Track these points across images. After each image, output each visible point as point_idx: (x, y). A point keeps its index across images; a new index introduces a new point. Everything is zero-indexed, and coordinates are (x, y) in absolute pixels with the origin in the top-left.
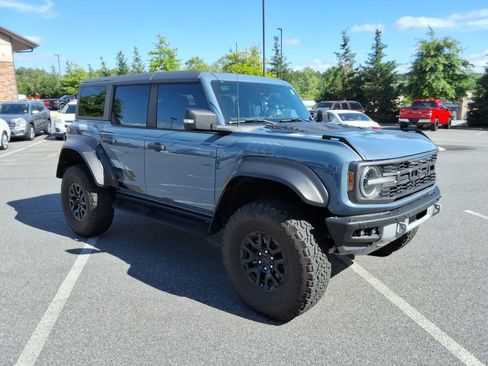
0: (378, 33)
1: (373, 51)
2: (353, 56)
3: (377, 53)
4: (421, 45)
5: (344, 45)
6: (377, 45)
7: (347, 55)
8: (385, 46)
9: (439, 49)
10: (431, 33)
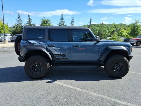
0: (29, 15)
1: (28, 20)
2: (22, 21)
3: (29, 21)
4: (42, 20)
5: (19, 17)
6: (29, 19)
7: (20, 21)
8: (32, 19)
9: (46, 21)
10: (44, 17)
